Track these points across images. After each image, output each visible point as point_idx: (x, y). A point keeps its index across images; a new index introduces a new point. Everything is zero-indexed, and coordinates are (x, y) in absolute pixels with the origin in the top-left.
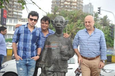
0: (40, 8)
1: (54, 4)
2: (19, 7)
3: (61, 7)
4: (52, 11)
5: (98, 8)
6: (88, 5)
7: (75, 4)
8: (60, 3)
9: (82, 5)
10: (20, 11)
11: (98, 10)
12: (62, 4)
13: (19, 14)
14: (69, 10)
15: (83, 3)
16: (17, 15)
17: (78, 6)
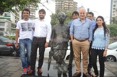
0: (48, 9)
1: (57, 7)
2: (33, 10)
3: (62, 9)
4: (56, 12)
5: (88, 9)
6: (81, 7)
7: (72, 7)
8: (62, 6)
9: (77, 8)
10: (34, 13)
11: (88, 11)
12: (63, 7)
13: (33, 15)
14: (67, 11)
15: (77, 6)
16: (32, 16)
17: (74, 8)
